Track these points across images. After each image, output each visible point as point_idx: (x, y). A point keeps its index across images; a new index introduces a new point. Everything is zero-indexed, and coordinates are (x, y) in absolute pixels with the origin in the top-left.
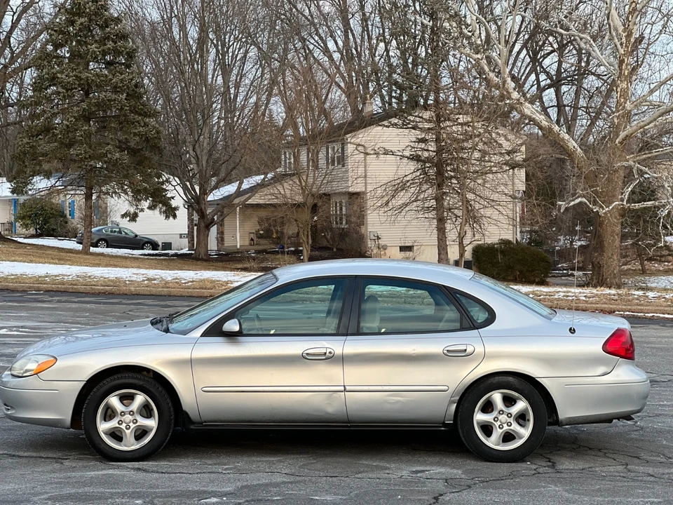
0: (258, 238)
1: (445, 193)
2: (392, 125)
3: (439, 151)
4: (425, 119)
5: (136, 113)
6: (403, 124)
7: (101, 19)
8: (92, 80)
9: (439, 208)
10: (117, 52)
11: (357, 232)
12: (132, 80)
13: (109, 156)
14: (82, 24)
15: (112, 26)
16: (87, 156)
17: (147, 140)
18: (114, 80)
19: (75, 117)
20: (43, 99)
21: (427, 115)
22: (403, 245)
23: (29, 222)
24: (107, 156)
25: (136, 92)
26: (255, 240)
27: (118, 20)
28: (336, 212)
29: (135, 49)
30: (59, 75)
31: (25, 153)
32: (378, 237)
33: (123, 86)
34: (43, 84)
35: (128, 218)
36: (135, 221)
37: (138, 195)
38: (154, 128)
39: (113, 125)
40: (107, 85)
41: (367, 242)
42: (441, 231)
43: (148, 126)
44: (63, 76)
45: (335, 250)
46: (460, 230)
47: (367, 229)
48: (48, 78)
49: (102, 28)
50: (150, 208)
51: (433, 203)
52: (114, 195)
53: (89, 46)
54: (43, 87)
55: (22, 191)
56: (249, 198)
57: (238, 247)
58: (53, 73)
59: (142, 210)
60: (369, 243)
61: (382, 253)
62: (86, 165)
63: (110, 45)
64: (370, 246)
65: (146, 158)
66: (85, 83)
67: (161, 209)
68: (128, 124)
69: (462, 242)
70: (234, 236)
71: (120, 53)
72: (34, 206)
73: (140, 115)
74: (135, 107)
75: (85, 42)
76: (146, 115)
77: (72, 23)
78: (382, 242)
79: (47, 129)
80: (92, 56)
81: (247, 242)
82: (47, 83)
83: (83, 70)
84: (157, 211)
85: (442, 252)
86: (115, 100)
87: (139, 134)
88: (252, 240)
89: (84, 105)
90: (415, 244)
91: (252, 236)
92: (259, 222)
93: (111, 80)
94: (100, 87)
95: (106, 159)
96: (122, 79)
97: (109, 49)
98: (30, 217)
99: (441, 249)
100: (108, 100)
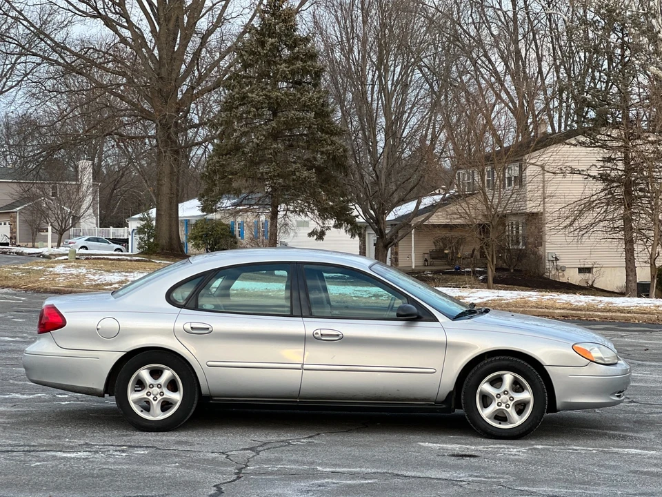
0: (433, 258)
1: (634, 213)
2: (580, 143)
3: (628, 170)
4: (613, 137)
5: (323, 131)
6: (591, 143)
7: (290, 39)
8: (282, 99)
9: (628, 228)
10: (305, 71)
11: (535, 253)
12: (319, 98)
13: (297, 174)
14: (272, 44)
15: (301, 46)
16: (276, 174)
17: (334, 159)
18: (303, 99)
19: (264, 135)
20: (233, 118)
21: (615, 133)
22: (582, 266)
23: (201, 242)
24: (295, 175)
25: (323, 111)
26: (429, 260)
27: (307, 40)
28: (512, 233)
29: (323, 69)
30: (250, 95)
31: (215, 172)
32: (556, 258)
33: (312, 105)
34: (233, 104)
35: (315, 237)
36: (323, 239)
37: (324, 213)
38: (341, 146)
39: (301, 144)
40: (295, 104)
41: (545, 263)
42: (630, 252)
43: (335, 144)
44: (254, 96)
45: (512, 271)
46: (652, 250)
47: (545, 250)
48: (238, 98)
49: (291, 48)
50: (335, 226)
51: (621, 223)
52: (301, 214)
53: (278, 66)
54: (234, 106)
55: (212, 209)
56: (428, 218)
57: (413, 267)
58: (243, 92)
59: (329, 228)
60: (548, 264)
61: (561, 274)
62: (275, 183)
63: (299, 64)
64: (548, 267)
65: (332, 177)
66: (275, 102)
67: (346, 227)
68: (315, 142)
69: (654, 263)
70: (409, 257)
71: (308, 72)
72: (205, 226)
73: (327, 133)
74: (322, 126)
75: (274, 62)
76: (333, 133)
77: (263, 44)
78: (560, 263)
79: (237, 148)
80: (281, 75)
81: (421, 263)
82: (237, 103)
83: (272, 89)
84: (342, 230)
85: (631, 273)
86: (303, 118)
87: (327, 153)
88: (426, 260)
89: (274, 124)
90: (595, 266)
91: (426, 256)
92: (434, 243)
93: (299, 99)
94: (289, 106)
95: (295, 177)
96: (310, 98)
97: (298, 68)
98: (201, 237)
99: (629, 270)
100: (296, 118)
